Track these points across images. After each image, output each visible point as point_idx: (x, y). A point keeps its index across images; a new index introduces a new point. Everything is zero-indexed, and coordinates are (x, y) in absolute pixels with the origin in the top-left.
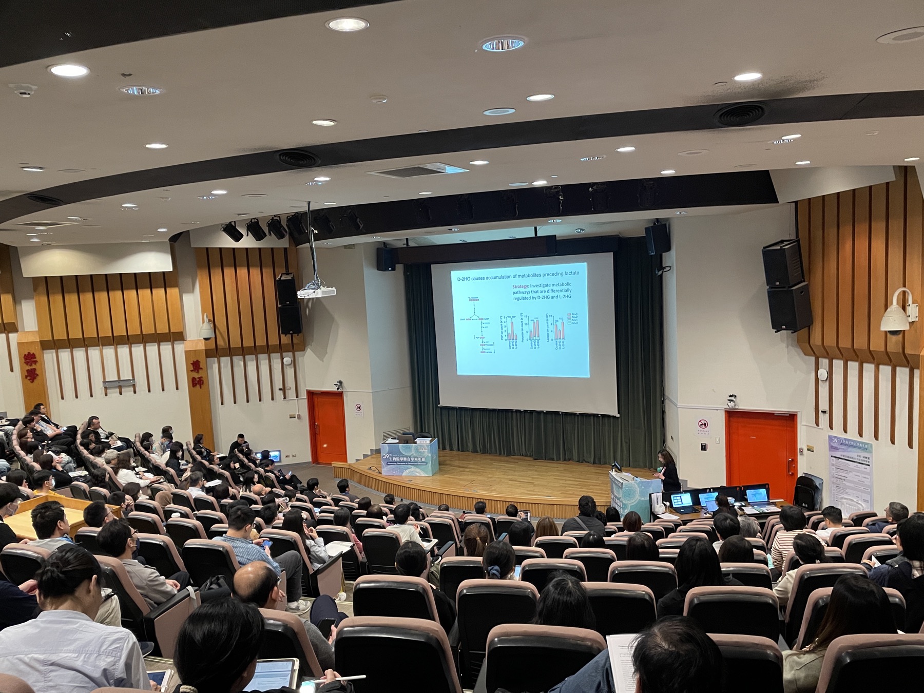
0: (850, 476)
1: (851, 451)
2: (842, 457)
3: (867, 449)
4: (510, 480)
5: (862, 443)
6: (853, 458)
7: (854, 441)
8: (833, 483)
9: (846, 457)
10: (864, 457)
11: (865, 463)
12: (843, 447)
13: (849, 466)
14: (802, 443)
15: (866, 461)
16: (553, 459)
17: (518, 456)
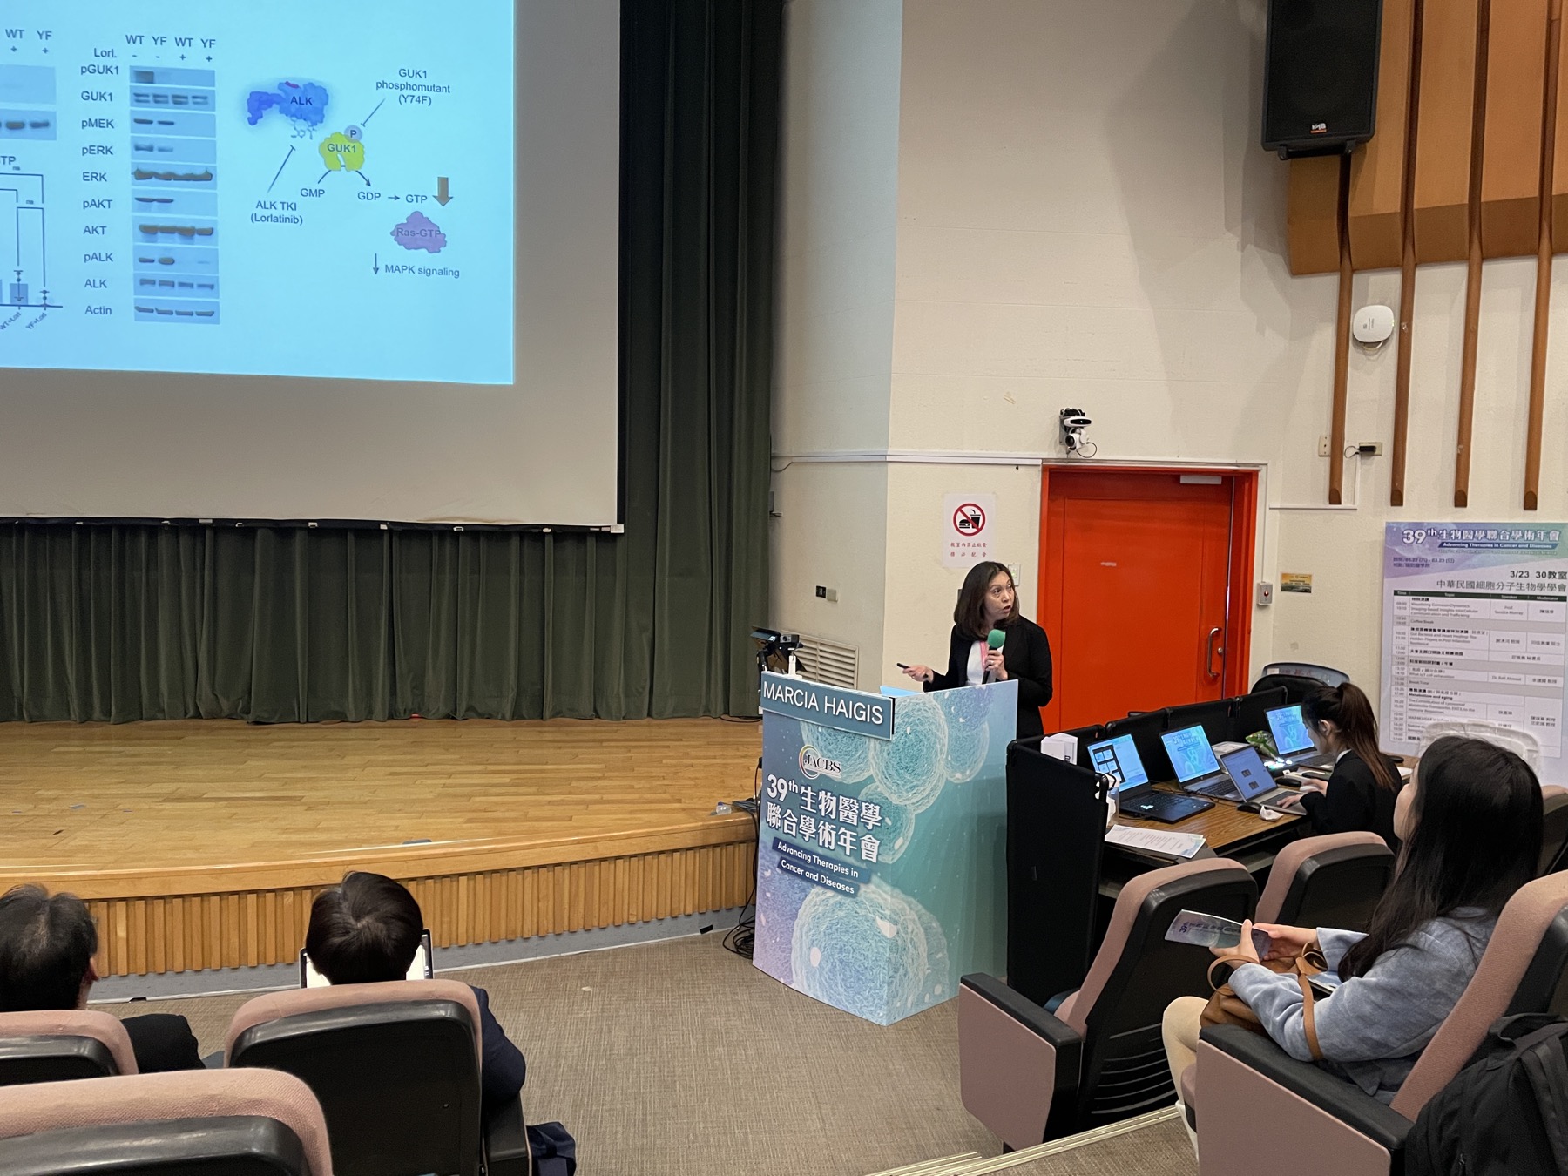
0: (1475, 648)
1: (1482, 564)
2: (1444, 590)
3: (1554, 546)
4: (165, 801)
5: (1535, 528)
6: (1490, 585)
7: (1498, 527)
8: (1400, 681)
9: (1460, 584)
10: (1540, 575)
11: (1546, 592)
12: (1447, 554)
13: (1472, 615)
14: (1267, 568)
15: (1552, 587)
16: (340, 717)
17: (172, 718)
